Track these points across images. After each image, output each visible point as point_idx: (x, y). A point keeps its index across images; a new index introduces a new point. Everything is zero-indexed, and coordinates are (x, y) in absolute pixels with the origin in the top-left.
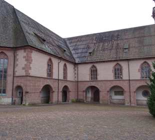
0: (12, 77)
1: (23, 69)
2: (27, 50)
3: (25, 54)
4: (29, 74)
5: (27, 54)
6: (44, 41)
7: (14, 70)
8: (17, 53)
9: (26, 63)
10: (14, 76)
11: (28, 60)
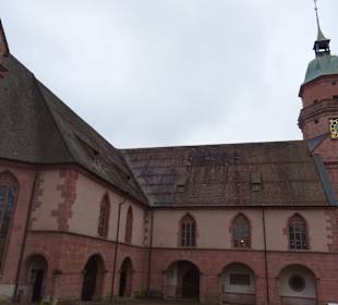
0: (22, 232)
1: (54, 214)
2: (68, 173)
3: (62, 181)
4: (68, 226)
5: (68, 182)
7: (29, 215)
8: (42, 178)
9: (62, 200)
10: (26, 231)
11: (68, 193)
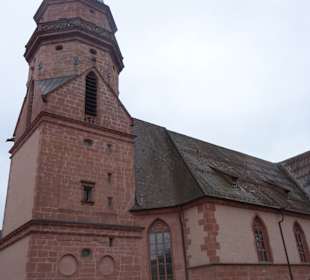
0: (183, 270)
1: (203, 248)
2: (204, 206)
3: (201, 216)
4: (218, 258)
5: (205, 216)
6: (235, 179)
7: (185, 253)
8: (186, 217)
9: (205, 234)
10: (186, 269)
11: (211, 227)
